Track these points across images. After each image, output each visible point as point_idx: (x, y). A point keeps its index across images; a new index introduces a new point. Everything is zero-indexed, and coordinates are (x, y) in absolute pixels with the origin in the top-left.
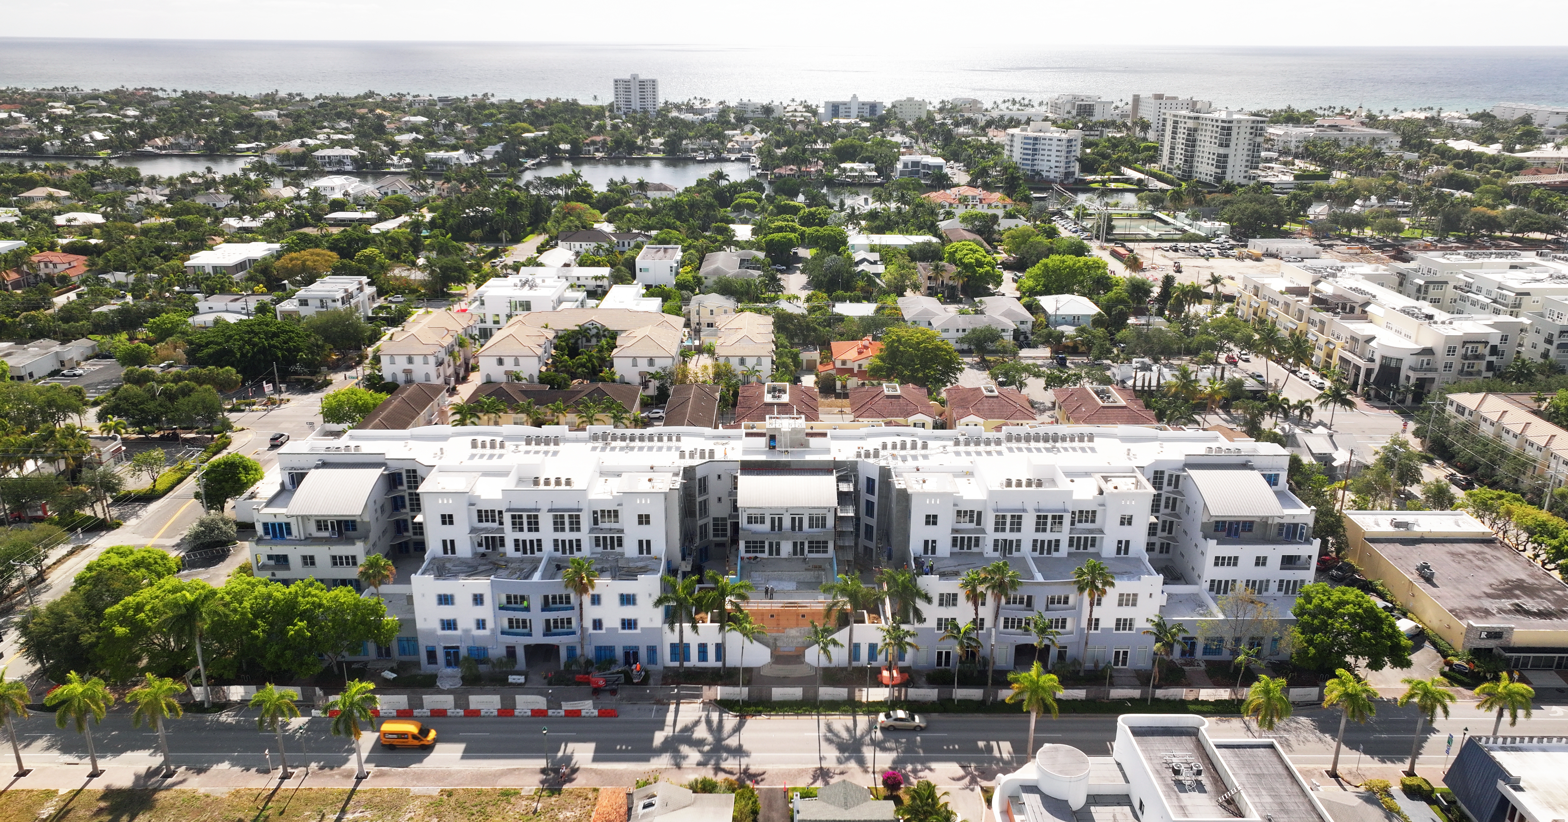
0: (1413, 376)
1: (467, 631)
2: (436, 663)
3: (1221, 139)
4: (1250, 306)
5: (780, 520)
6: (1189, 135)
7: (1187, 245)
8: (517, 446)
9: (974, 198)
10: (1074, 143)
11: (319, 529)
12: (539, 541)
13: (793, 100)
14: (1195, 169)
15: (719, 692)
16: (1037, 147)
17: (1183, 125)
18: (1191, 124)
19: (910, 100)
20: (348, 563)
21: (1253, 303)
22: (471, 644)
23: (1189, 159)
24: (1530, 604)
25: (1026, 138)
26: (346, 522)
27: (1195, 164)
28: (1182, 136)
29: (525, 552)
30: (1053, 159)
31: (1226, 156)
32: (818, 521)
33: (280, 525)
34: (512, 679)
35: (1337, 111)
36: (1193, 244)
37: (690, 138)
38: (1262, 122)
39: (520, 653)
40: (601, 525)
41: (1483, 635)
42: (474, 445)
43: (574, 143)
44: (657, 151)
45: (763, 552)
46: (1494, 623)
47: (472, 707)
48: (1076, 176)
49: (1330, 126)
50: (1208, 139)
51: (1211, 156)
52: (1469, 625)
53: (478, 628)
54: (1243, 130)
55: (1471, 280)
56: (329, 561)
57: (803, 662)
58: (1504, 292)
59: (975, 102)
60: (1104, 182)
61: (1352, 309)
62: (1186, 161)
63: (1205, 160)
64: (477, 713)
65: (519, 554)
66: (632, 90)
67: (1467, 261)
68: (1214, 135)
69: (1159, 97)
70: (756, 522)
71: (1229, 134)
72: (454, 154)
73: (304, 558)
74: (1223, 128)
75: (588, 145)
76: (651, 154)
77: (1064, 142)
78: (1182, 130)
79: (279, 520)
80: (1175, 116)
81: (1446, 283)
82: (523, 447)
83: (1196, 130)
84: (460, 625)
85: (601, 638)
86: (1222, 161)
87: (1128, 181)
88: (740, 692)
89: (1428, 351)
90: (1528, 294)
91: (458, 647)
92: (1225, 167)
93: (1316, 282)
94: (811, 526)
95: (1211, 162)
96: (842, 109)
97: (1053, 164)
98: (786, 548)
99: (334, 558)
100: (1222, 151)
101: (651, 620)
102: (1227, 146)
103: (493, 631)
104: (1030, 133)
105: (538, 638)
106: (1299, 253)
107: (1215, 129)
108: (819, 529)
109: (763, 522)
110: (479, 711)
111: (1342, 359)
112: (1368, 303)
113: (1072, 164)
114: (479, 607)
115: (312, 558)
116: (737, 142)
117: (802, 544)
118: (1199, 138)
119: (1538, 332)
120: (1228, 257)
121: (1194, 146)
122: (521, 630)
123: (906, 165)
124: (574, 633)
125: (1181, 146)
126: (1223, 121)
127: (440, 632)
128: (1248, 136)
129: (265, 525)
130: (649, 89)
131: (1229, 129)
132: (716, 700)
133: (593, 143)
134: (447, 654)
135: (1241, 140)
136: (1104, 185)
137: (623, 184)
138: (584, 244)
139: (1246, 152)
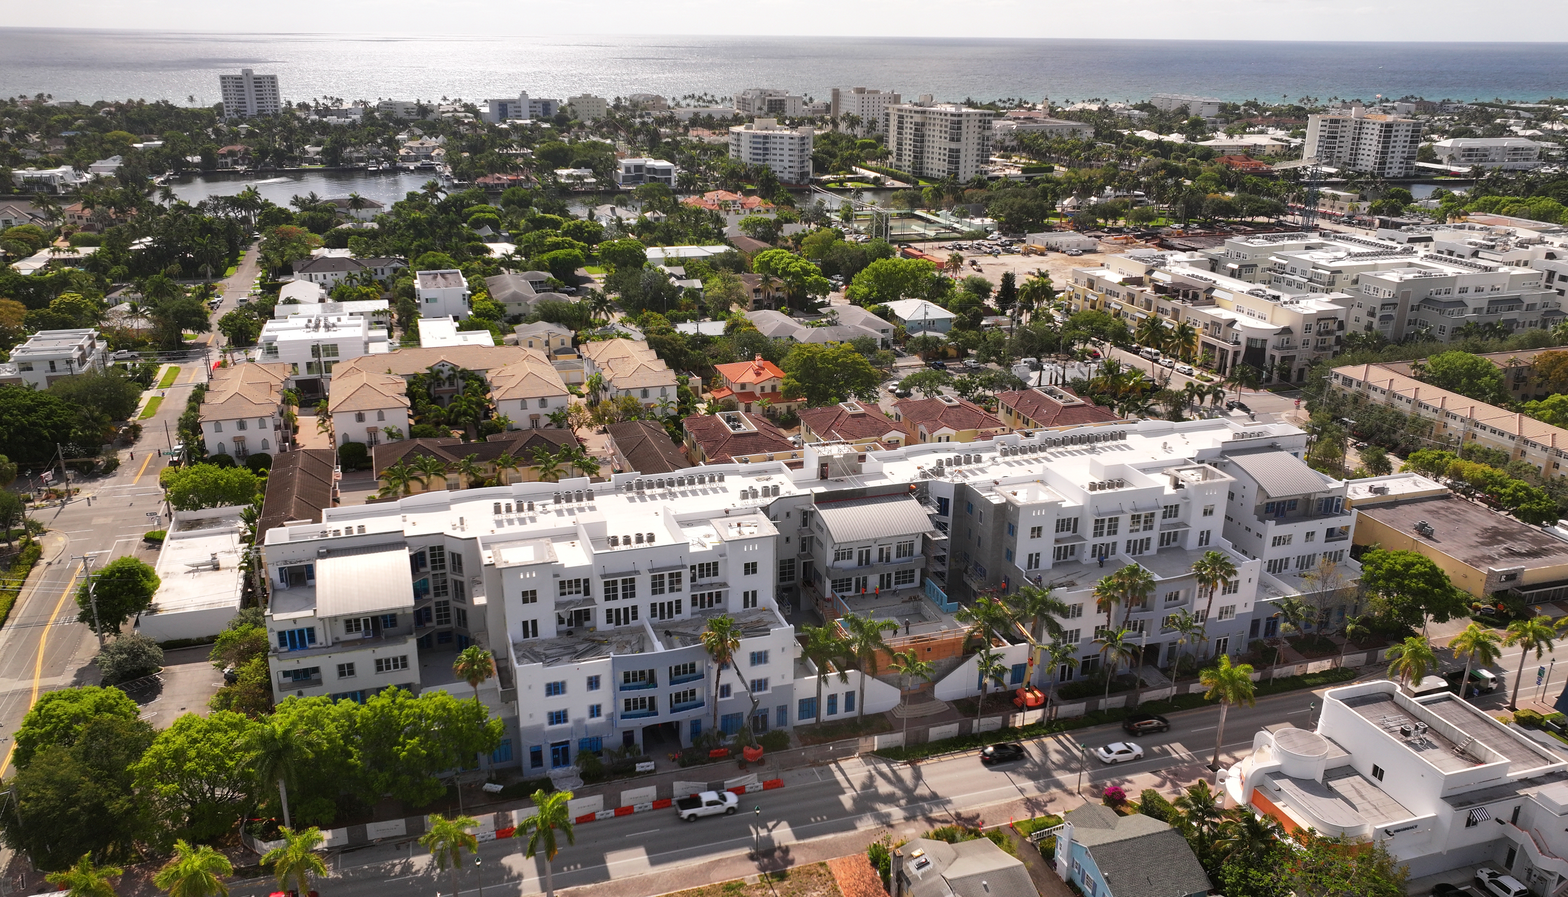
0: (1278, 355)
1: (579, 722)
2: (541, 765)
3: (951, 134)
4: (1086, 299)
5: (868, 552)
6: (916, 130)
7: (970, 243)
8: (544, 506)
9: (734, 202)
10: (806, 141)
11: (349, 629)
12: (635, 608)
13: (445, 99)
14: (925, 165)
15: (877, 742)
16: (767, 146)
17: (909, 120)
18: (918, 118)
19: (586, 96)
20: (396, 666)
21: (1090, 296)
22: (583, 735)
23: (919, 156)
24: (1517, 547)
25: (755, 136)
26: (384, 617)
27: (925, 160)
28: (909, 131)
29: (618, 623)
30: (786, 158)
31: (958, 151)
32: (906, 549)
33: (301, 632)
34: (639, 767)
35: (1016, 102)
36: (975, 242)
37: (353, 145)
38: (990, 115)
39: (638, 738)
40: (699, 581)
41: (1503, 579)
42: (497, 509)
43: (207, 156)
44: (312, 161)
45: (850, 590)
46: (1502, 568)
47: (624, 804)
48: (811, 176)
49: (1025, 118)
50: (937, 133)
51: (942, 152)
52: (1489, 570)
53: (592, 716)
54: (972, 123)
55: (1285, 262)
56: (373, 667)
57: (933, 699)
58: (1320, 271)
59: (658, 98)
60: (841, 182)
61: (1195, 297)
62: (915, 157)
63: (936, 156)
64: (629, 810)
65: (612, 626)
66: (246, 88)
67: (1268, 244)
68: (944, 129)
69: (861, 91)
70: (843, 558)
71: (960, 128)
72: (58, 171)
73: (341, 667)
74: (953, 122)
75: (224, 156)
76: (306, 166)
77: (796, 141)
78: (909, 125)
79: (299, 626)
80: (899, 110)
81: (1256, 266)
82: (551, 506)
83: (923, 125)
84: (572, 716)
85: (728, 705)
86: (954, 157)
87: (863, 179)
88: (897, 738)
89: (1287, 331)
90: (1340, 272)
91: (567, 742)
92: (958, 163)
93: (1150, 272)
94: (898, 556)
95: (942, 157)
96: (510, 109)
97: (786, 164)
98: (873, 581)
99: (379, 662)
100: (954, 146)
101: (783, 677)
102: (959, 140)
103: (611, 717)
104: (755, 131)
105: (664, 715)
106: (1078, 245)
107: (944, 123)
108: (907, 558)
109: (850, 557)
110: (632, 807)
111: (1204, 344)
112: (1211, 289)
113: (806, 164)
114: (594, 691)
115: (351, 666)
116: (411, 148)
117: (889, 575)
118: (927, 133)
119: (1360, 306)
120: (1013, 252)
121: (922, 141)
122: (639, 711)
123: (628, 169)
124: (702, 704)
125: (908, 142)
126: (952, 115)
127: (548, 728)
128: (977, 130)
129: (281, 635)
130: (267, 87)
131: (959, 122)
132: (873, 752)
133: (231, 153)
134: (555, 752)
135: (971, 135)
136: (841, 185)
137: (311, 202)
138: (328, 274)
139: (976, 147)
